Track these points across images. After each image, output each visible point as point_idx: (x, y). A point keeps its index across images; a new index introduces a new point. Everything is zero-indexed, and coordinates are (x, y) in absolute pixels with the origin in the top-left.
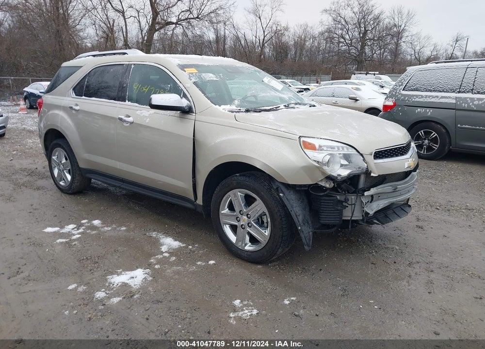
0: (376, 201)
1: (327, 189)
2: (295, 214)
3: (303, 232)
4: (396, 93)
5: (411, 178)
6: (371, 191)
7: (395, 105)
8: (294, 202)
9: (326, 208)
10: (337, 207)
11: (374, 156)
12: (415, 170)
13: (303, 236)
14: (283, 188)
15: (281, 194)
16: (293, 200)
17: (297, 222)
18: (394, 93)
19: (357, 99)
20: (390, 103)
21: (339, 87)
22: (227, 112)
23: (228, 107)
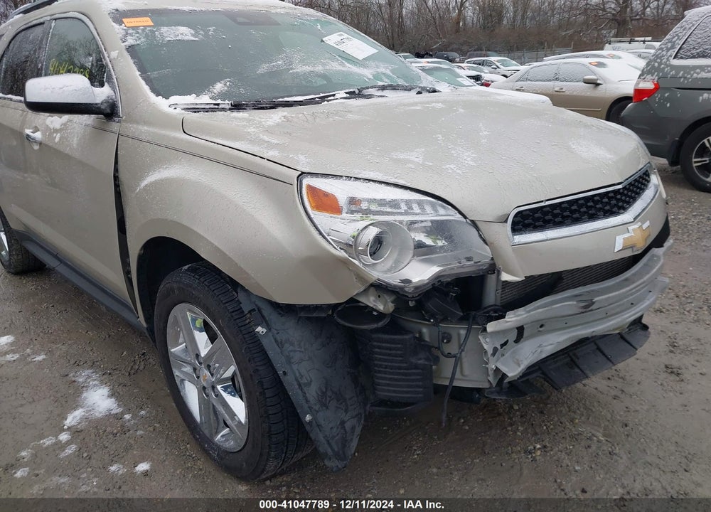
0: (532, 336)
1: (381, 315)
2: (297, 380)
3: (319, 426)
4: (660, 64)
5: (645, 265)
6: (507, 319)
7: (657, 88)
8: (297, 348)
9: (385, 360)
10: (413, 360)
11: (514, 223)
12: (659, 241)
13: (321, 437)
14: (267, 311)
15: (259, 329)
16: (292, 344)
17: (303, 402)
18: (656, 64)
19: (599, 82)
20: (648, 85)
21: (565, 63)
22: (179, 111)
23: (190, 99)
